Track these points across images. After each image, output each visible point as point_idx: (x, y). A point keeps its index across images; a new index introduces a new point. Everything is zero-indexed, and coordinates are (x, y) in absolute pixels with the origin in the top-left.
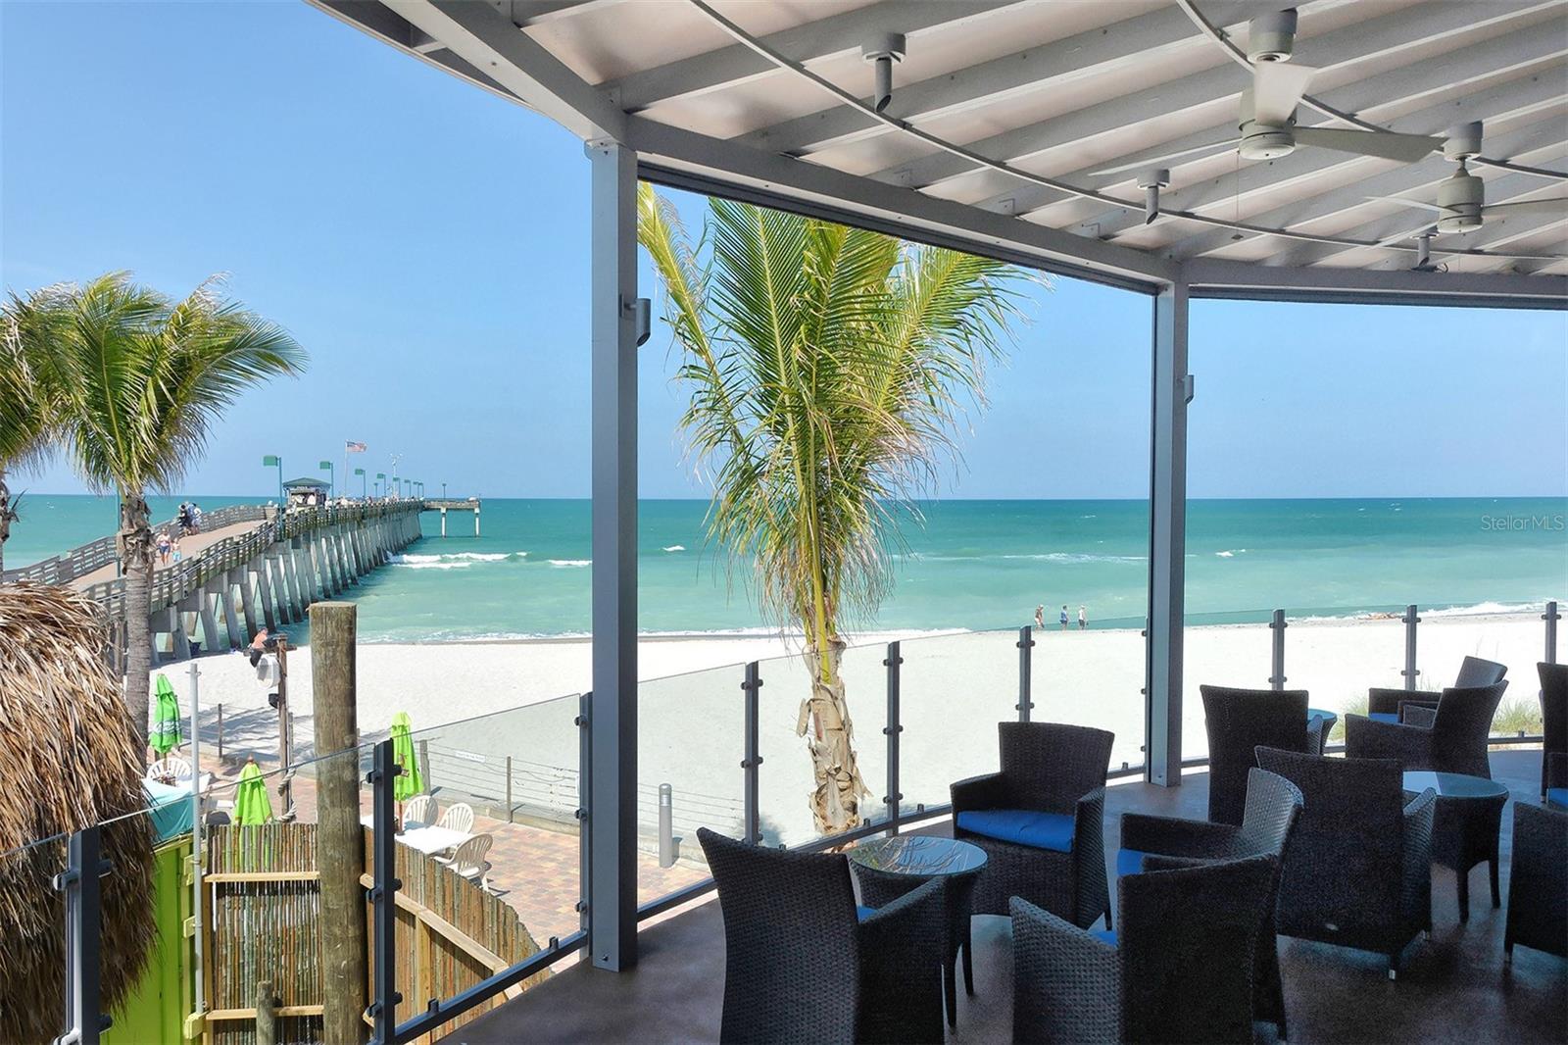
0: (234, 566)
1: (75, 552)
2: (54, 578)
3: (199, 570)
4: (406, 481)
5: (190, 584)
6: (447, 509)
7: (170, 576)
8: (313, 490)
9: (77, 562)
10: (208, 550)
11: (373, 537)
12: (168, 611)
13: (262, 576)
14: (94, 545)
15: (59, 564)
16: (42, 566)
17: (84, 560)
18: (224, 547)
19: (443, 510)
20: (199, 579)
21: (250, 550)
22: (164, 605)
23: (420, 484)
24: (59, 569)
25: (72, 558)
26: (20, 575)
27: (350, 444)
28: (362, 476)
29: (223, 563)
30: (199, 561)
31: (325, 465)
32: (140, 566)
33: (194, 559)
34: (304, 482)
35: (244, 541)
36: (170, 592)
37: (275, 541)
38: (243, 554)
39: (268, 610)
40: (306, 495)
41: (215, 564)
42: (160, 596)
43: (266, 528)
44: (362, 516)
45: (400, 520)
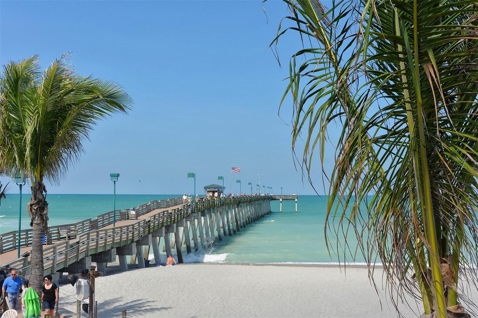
0: (169, 224)
1: (98, 217)
2: (89, 228)
3: (149, 226)
4: (263, 186)
5: (144, 232)
6: (283, 199)
7: (133, 228)
8: (216, 190)
9: (100, 221)
10: (155, 216)
11: (246, 212)
12: (132, 245)
13: (186, 229)
14: (109, 213)
15: (91, 222)
16: (83, 223)
17: (103, 220)
18: (164, 215)
19: (281, 200)
20: (149, 230)
21: (178, 217)
22: (129, 242)
23: (271, 188)
24: (91, 224)
25: (97, 220)
26: (71, 227)
27: (233, 169)
28: (240, 183)
29: (163, 223)
30: (149, 221)
31: (221, 178)
32: (38, 222)
33: (147, 220)
34: (213, 186)
35: (175, 212)
36: (133, 236)
37: (192, 213)
38: (174, 218)
39: (188, 245)
40: (214, 192)
41: (158, 223)
42: (127, 238)
43: (187, 206)
44: (239, 202)
45: (260, 204)
